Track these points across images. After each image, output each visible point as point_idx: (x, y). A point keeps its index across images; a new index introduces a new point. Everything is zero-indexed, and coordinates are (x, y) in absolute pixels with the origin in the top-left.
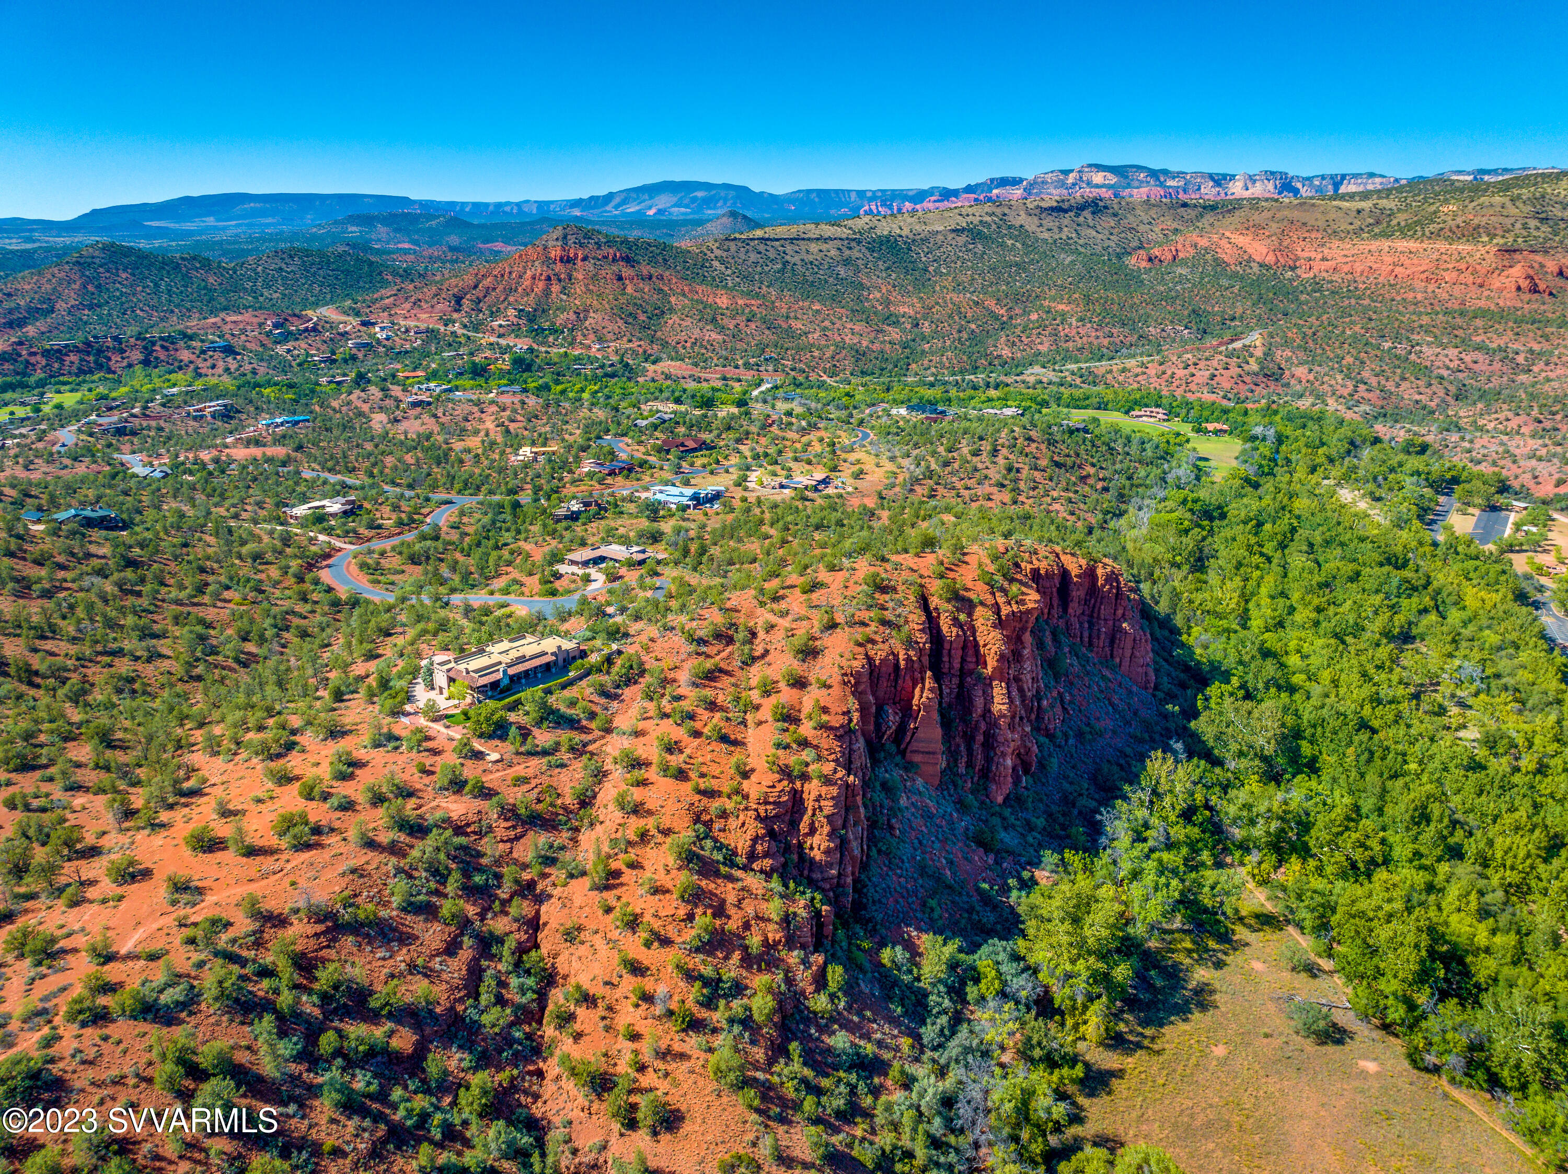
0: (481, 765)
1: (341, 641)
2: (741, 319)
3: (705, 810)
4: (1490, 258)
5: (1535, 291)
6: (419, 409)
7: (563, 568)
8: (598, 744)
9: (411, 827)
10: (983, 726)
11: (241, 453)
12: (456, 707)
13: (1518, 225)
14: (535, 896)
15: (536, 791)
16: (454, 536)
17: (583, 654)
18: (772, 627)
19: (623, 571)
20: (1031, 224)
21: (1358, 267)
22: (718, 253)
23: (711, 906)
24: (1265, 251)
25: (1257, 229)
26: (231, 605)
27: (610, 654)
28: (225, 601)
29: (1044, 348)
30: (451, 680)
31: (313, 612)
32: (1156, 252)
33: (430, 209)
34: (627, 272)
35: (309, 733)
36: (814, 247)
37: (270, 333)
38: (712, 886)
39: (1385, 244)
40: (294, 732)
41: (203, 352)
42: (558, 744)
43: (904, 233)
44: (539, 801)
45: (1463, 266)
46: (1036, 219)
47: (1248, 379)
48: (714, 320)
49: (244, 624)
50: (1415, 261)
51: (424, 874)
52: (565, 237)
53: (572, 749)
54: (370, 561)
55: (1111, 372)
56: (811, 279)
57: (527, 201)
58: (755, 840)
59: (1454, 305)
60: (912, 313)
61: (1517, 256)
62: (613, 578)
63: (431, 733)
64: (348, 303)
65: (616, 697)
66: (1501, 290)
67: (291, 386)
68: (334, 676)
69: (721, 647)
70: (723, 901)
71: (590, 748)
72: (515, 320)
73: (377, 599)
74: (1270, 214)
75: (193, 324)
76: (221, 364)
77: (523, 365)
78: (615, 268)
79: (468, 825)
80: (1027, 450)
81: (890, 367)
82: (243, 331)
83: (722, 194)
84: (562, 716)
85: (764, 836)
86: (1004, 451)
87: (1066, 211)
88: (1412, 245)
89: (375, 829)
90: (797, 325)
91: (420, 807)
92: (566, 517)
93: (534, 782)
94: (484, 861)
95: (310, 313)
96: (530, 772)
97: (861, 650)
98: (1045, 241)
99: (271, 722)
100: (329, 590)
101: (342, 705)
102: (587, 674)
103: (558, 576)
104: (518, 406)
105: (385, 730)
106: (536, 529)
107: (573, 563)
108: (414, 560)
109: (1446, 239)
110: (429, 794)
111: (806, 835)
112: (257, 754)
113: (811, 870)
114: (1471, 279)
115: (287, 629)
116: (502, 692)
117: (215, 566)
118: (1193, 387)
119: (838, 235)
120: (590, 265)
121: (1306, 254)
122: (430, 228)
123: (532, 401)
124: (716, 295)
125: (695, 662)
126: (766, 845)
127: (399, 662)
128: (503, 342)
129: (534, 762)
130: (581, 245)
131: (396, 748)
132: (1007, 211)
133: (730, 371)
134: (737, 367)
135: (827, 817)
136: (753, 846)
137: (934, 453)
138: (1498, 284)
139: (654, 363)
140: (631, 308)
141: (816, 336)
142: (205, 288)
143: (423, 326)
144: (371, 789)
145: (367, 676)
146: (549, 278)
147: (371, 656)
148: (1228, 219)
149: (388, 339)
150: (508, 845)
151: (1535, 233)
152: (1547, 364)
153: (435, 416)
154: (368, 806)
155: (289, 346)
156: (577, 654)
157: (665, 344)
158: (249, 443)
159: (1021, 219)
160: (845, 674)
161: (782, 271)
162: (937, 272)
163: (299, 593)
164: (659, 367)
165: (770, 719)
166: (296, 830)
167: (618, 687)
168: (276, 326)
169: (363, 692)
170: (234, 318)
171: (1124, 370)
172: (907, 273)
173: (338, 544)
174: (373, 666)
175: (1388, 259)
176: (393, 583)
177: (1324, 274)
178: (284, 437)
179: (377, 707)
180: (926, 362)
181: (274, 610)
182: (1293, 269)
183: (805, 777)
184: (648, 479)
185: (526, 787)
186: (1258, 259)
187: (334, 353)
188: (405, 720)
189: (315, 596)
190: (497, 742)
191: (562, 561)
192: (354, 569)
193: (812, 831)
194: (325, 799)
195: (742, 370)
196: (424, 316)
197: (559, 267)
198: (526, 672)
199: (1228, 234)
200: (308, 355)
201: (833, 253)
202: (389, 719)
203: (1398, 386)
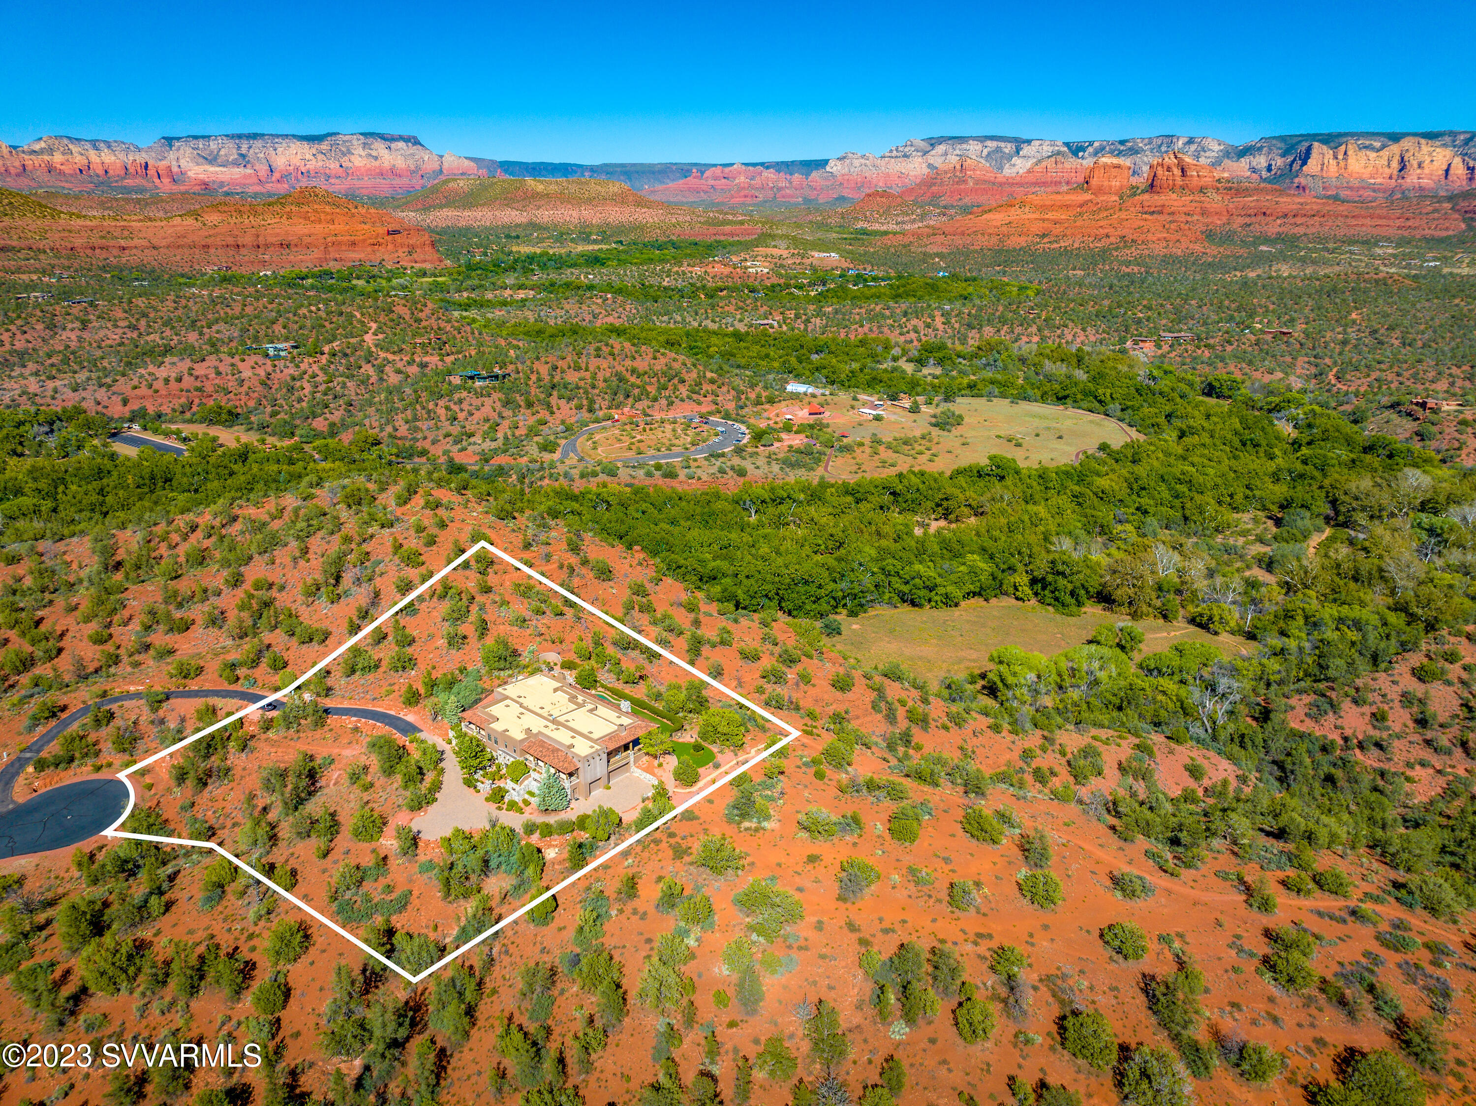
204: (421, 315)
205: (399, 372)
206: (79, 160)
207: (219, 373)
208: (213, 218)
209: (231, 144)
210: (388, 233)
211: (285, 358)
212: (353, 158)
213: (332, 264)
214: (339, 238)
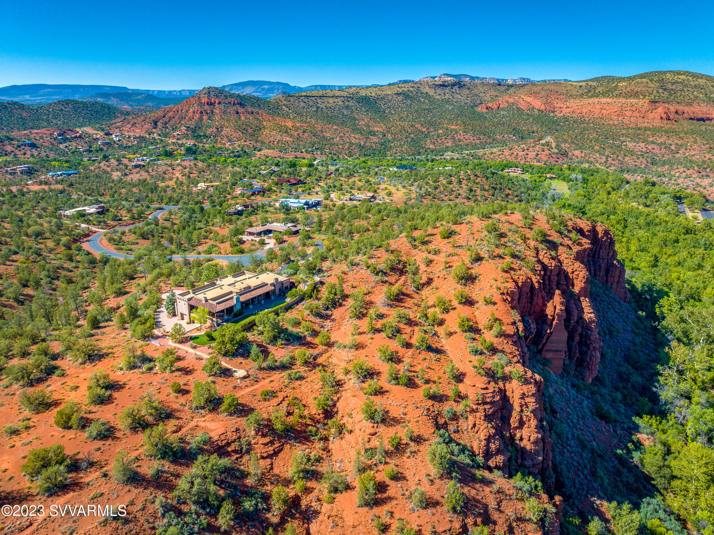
0: (231, 383)
1: (97, 284)
2: (299, 131)
3: (439, 414)
4: (646, 105)
5: (669, 119)
6: (138, 169)
7: (245, 238)
8: (325, 356)
9: (175, 454)
10: (580, 329)
11: (36, 188)
12: (198, 329)
13: (655, 92)
14: (301, 513)
15: (285, 404)
16: (168, 224)
17: (293, 285)
18: (431, 261)
19: (285, 238)
20: (431, 92)
21: (584, 110)
22: (285, 102)
23: (480, 514)
24: (540, 104)
25: (535, 94)
26: (16, 264)
27: (316, 284)
28: (13, 261)
29: (449, 144)
30: (192, 308)
31: (77, 267)
32: (490, 105)
33: (136, 93)
34: (241, 110)
35: (69, 357)
36: (331, 100)
37: (55, 139)
38: (473, 492)
39: (596, 100)
40: (55, 357)
41: (19, 146)
42: (293, 358)
43: (373, 95)
44: (289, 414)
45: (634, 109)
46: (433, 90)
47: (554, 156)
48: (286, 132)
49: (24, 275)
50: (611, 107)
51: (193, 507)
52: (209, 93)
53: (306, 363)
54: (115, 238)
55: (485, 154)
56: (330, 115)
57: (184, 90)
58: (488, 440)
60: (382, 130)
61: (657, 104)
62: (281, 242)
63: (181, 354)
64: (98, 126)
65: (327, 317)
66: (653, 119)
67: (67, 162)
68: (92, 309)
69: (396, 277)
70: (486, 507)
71: (320, 360)
72: (186, 132)
73: (122, 259)
74: (541, 87)
75: (14, 134)
76: (29, 152)
77: (190, 151)
78: (235, 108)
79: (228, 444)
80: (477, 181)
81: (378, 153)
82: (42, 138)
83: (277, 87)
84: (291, 335)
85: (495, 435)
86: (464, 182)
87: (446, 86)
88: (609, 100)
89: (137, 459)
90: (328, 135)
91: (179, 429)
92: (235, 214)
93: (281, 395)
94: (250, 481)
95: (78, 129)
96: (276, 386)
97: (508, 275)
98: (438, 100)
99: (34, 348)
100: (88, 254)
101: (99, 331)
102: (302, 299)
103: (242, 242)
104: (193, 166)
105: (139, 353)
106: (218, 220)
107: (251, 234)
108: (144, 236)
109: (624, 97)
110: (186, 414)
111: (517, 428)
112: (17, 380)
113: (523, 459)
114: (638, 114)
115: (58, 278)
116: (235, 316)
117: (8, 240)
118: (528, 159)
119: (342, 95)
120: (222, 106)
121: (559, 105)
122: (138, 100)
123: (200, 164)
124: (285, 122)
125: (385, 288)
126: (497, 443)
127: (143, 296)
128: (180, 142)
129: (277, 376)
130: (217, 96)
131: (150, 369)
132: (419, 86)
133: (299, 154)
134: (302, 152)
135: (533, 412)
136: (487, 445)
137: (427, 184)
138: (652, 116)
139: (259, 151)
140: (244, 127)
141: (338, 139)
142: (21, 118)
143: (138, 135)
144: (131, 415)
145: (119, 308)
146: (201, 113)
147: (120, 293)
148: (522, 90)
149: (119, 141)
150: (269, 461)
151: (662, 95)
152: (686, 150)
153: (147, 171)
154: (128, 432)
155: (67, 144)
156: (288, 285)
157: (263, 143)
158: (41, 183)
159: (427, 90)
160: (503, 294)
161: (317, 111)
162: (390, 113)
163: (67, 255)
164: (262, 152)
165: (459, 330)
166: (51, 470)
167: (327, 309)
168: (59, 135)
169: (116, 320)
170: (37, 131)
171: (492, 153)
172: (376, 113)
173: (94, 229)
174: (122, 300)
175: (598, 107)
176: (131, 250)
177: (568, 114)
178: (62, 181)
179: (129, 333)
180: (394, 151)
181: (48, 266)
182: (553, 112)
183: (506, 378)
184: (274, 197)
185: (275, 401)
186: (537, 108)
187: (90, 147)
188: (155, 343)
189: (78, 258)
190: (240, 360)
191: (242, 233)
192: (105, 241)
193: (521, 424)
194: (84, 427)
195: (304, 154)
196: (138, 131)
197: (206, 107)
198: (252, 299)
199: (522, 96)
200: (76, 148)
201: (340, 103)
202: (141, 343)
203: (624, 159)
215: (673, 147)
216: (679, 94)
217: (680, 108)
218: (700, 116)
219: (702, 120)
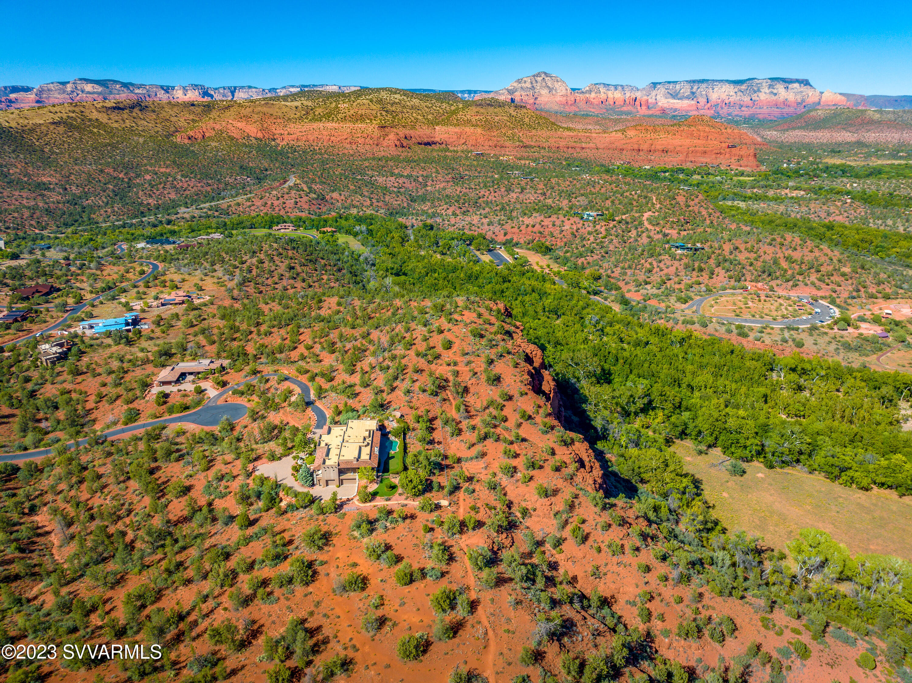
4: (376, 131)
5: (403, 146)
13: (379, 114)
15: (487, 510)
20: (103, 118)
21: (311, 138)
24: (255, 130)
25: (247, 118)
32: (191, 133)
39: (320, 125)
42: (456, 479)
45: (365, 135)
46: (105, 115)
50: (340, 133)
59: (369, 155)
61: (386, 130)
66: (388, 147)
74: (251, 110)
87: (123, 109)
88: (335, 125)
92: (58, 358)
93: (480, 506)
96: (470, 502)
98: (117, 129)
102: (404, 434)
107: (165, 383)
109: (350, 121)
114: (372, 142)
121: (278, 132)
129: (461, 496)
132: (83, 109)
138: (386, 144)
148: (227, 113)
151: (387, 118)
152: (433, 181)
159: (95, 115)
162: (53, 152)
171: (238, 204)
172: (30, 154)
175: (325, 133)
177: (293, 142)
182: (274, 140)
183: (572, 443)
184: (50, 320)
185: (482, 511)
186: (253, 135)
188: (348, 509)
199: (230, 121)
203: (385, 198)
204: (691, 203)
205: (649, 237)
206: (603, 96)
207: (554, 225)
208: (631, 133)
209: (688, 86)
210: (728, 147)
211: (591, 221)
212: (760, 94)
213: (688, 164)
214: (697, 148)
215: (420, 179)
216: (400, 116)
217: (408, 132)
218: (426, 140)
219: (428, 144)
